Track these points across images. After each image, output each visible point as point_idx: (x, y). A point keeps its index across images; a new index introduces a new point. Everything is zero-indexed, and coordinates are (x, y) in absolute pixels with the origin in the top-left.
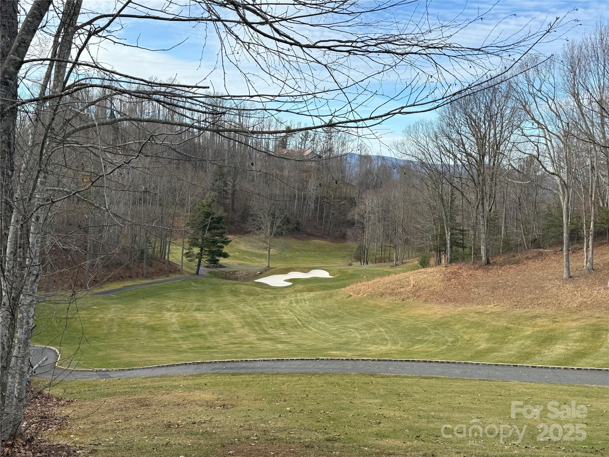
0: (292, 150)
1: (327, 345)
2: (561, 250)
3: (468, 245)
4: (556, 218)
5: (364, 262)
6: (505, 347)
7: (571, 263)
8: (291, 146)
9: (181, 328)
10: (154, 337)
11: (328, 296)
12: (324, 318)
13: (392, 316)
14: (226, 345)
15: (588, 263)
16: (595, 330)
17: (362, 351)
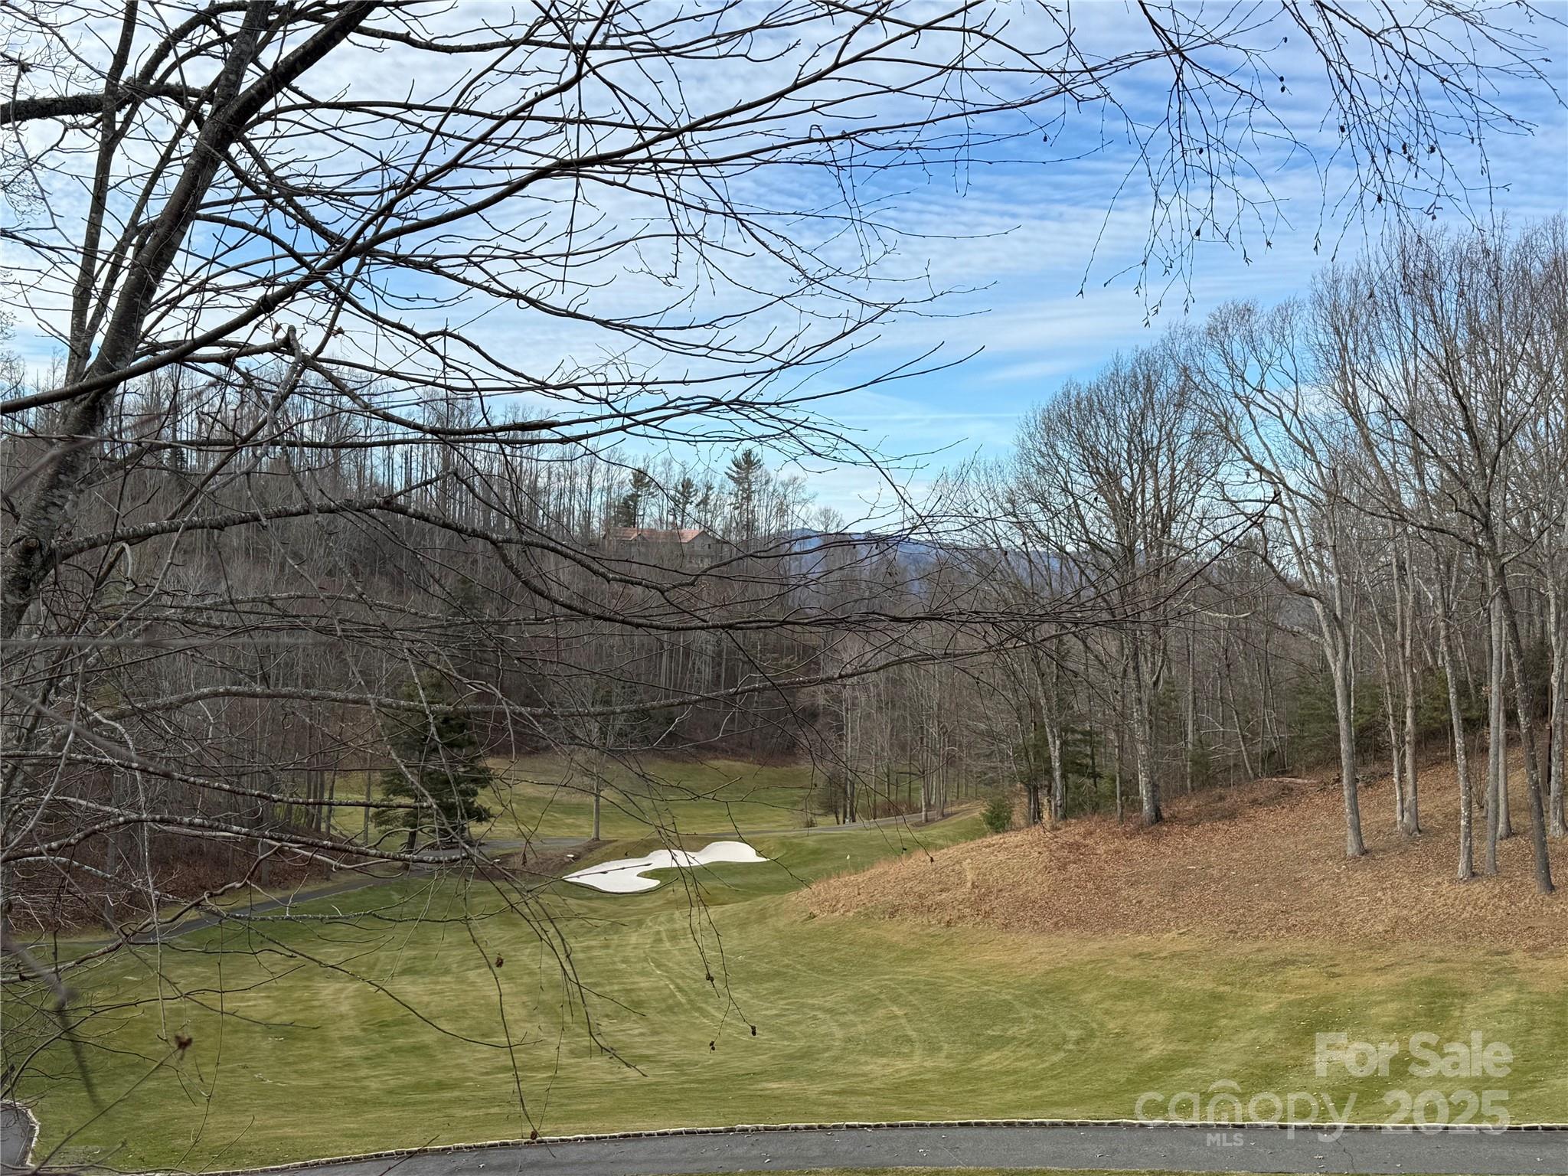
0: (652, 531)
1: (754, 1062)
2: (1339, 780)
3: (1106, 772)
4: (1320, 699)
5: (845, 817)
6: (1212, 1049)
7: (1364, 814)
8: (647, 520)
9: (364, 1030)
10: (291, 1060)
11: (753, 917)
12: (744, 981)
13: (920, 970)
14: (487, 1074)
15: (1406, 815)
16: (1433, 995)
17: (847, 1076)
